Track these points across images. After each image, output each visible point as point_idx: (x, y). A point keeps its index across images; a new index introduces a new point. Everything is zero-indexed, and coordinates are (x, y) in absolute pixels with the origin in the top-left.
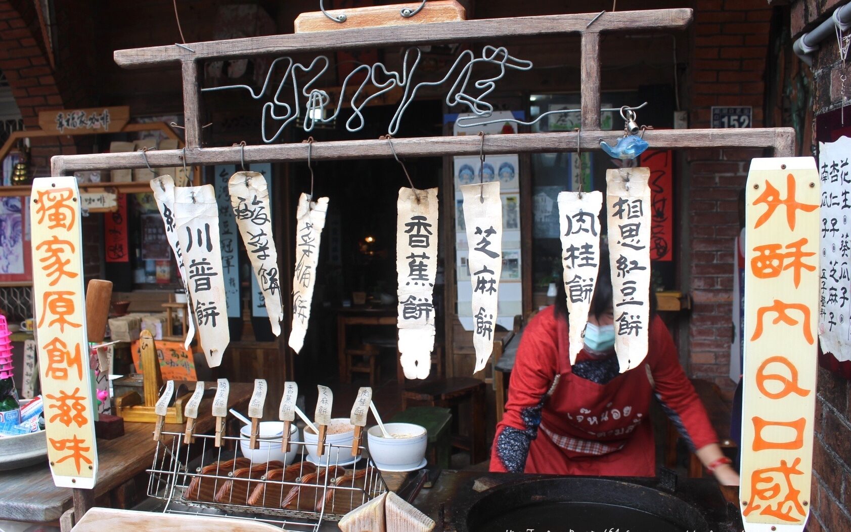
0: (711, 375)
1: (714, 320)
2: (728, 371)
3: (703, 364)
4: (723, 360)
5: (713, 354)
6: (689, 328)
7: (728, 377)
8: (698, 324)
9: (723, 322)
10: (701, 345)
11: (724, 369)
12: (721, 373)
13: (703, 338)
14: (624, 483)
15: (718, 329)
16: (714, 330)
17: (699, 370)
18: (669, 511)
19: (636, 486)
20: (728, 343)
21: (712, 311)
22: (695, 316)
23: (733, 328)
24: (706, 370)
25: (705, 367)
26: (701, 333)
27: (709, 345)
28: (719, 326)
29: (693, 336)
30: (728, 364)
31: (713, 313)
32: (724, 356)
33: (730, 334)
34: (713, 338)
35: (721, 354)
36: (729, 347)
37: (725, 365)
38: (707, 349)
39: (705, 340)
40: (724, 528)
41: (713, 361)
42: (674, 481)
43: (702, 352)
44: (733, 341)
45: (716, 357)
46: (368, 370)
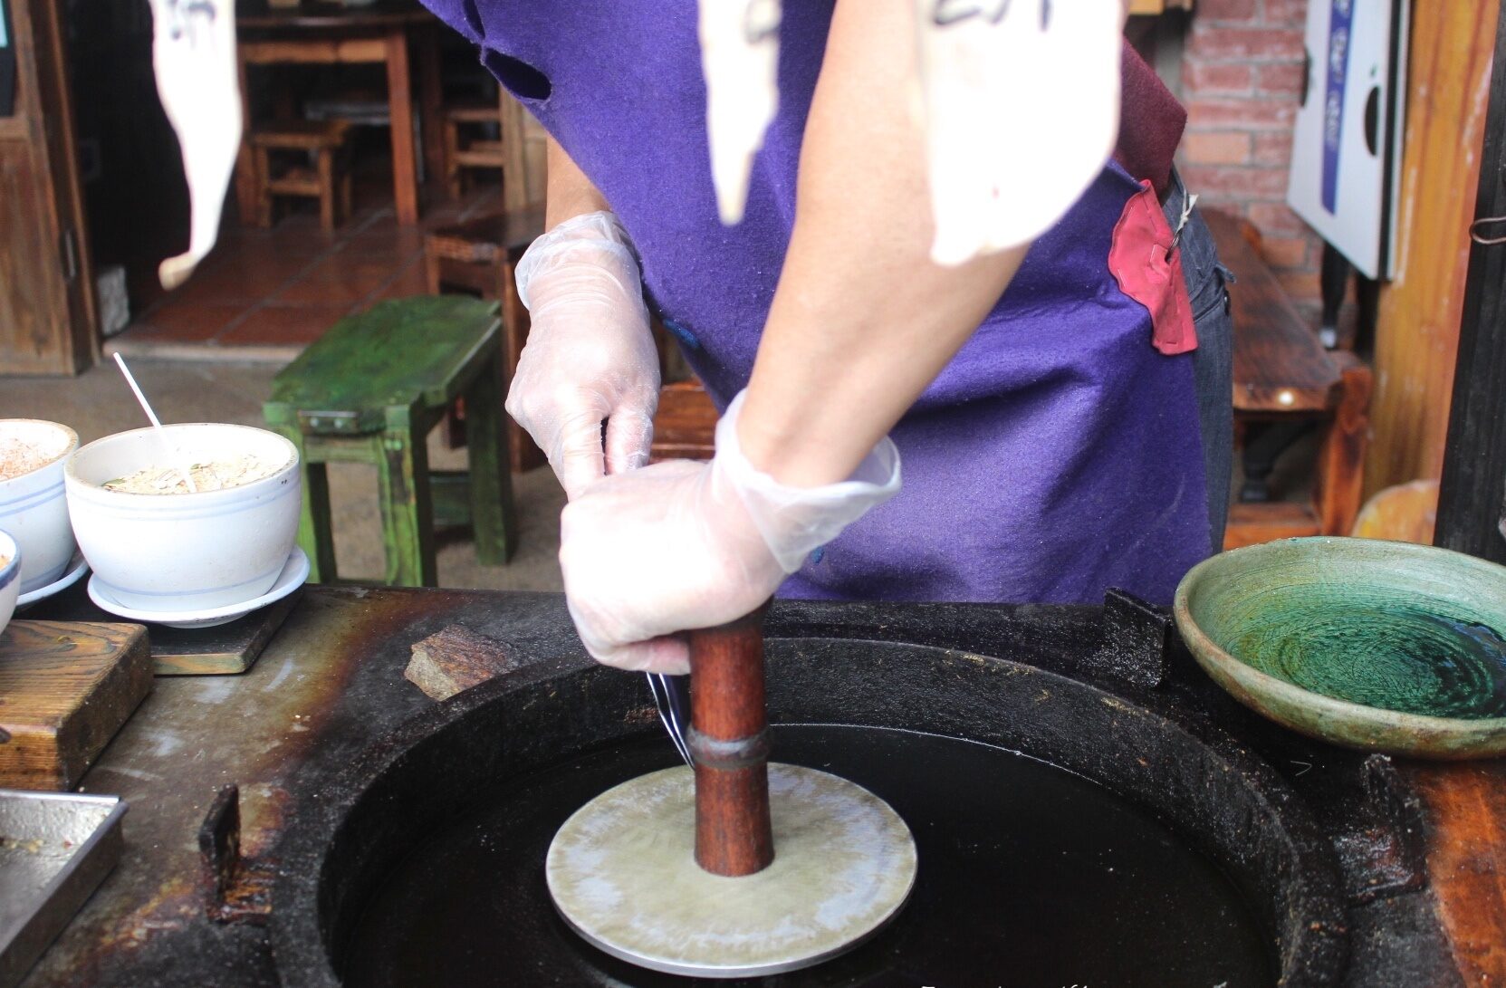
0: (1237, 195)
1: (1254, 41)
2: (1284, 187)
3: (1217, 166)
4: (1271, 156)
5: (1244, 139)
6: (1183, 65)
7: (1284, 202)
8: (1209, 51)
9: (1278, 48)
10: (1215, 112)
11: (1274, 181)
12: (1265, 190)
13: (1222, 91)
14: (975, 657)
15: (1264, 68)
16: (1253, 70)
17: (1207, 182)
18: (1138, 766)
19: (1016, 667)
20: (1289, 105)
21: (1248, 15)
22: (1201, 29)
23: (1306, 66)
24: (1224, 184)
25: (1222, 173)
26: (1215, 77)
27: (1236, 113)
28: (1266, 57)
29: (1192, 85)
30: (1285, 167)
31: (1253, 23)
32: (1275, 143)
33: (1295, 81)
34: (1248, 92)
35: (1267, 136)
36: (1292, 119)
37: (1276, 169)
38: (1231, 123)
39: (1226, 97)
40: (1361, 866)
41: (1245, 158)
42: (1158, 645)
43: (1216, 131)
44: (1303, 101)
45: (1255, 144)
46: (313, 188)
